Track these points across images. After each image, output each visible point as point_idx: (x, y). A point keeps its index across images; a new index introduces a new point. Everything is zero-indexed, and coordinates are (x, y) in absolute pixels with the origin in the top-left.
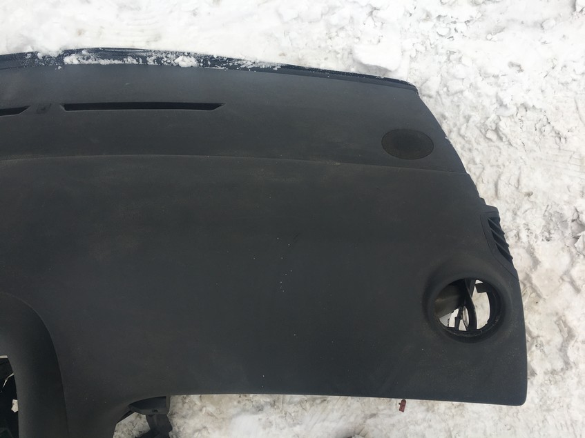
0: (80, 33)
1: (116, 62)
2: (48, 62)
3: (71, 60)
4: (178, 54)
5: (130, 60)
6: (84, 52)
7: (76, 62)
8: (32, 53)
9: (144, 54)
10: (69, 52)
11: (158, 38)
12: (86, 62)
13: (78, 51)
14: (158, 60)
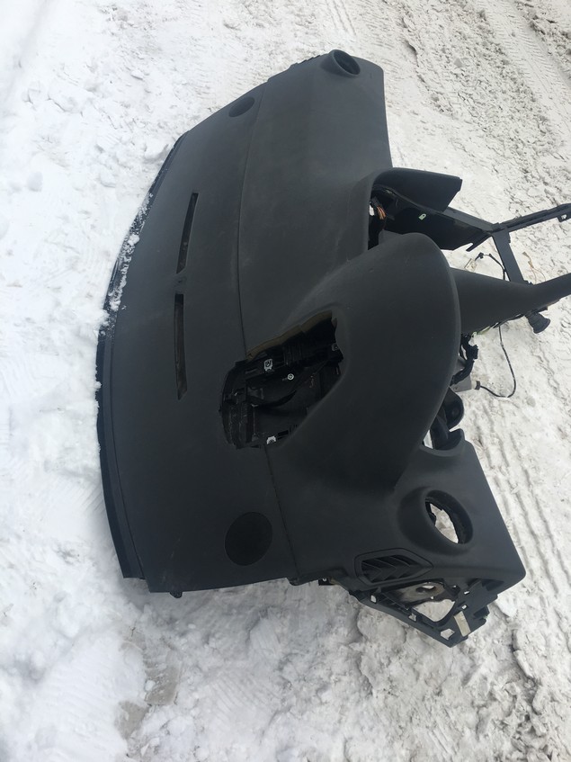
0: (89, 296)
1: (124, 277)
2: (112, 322)
3: (115, 305)
4: (126, 242)
5: (125, 270)
6: (110, 295)
7: (119, 302)
8: (100, 331)
9: (121, 262)
10: (107, 306)
11: (107, 254)
12: (120, 296)
13: (108, 298)
14: (127, 255)
